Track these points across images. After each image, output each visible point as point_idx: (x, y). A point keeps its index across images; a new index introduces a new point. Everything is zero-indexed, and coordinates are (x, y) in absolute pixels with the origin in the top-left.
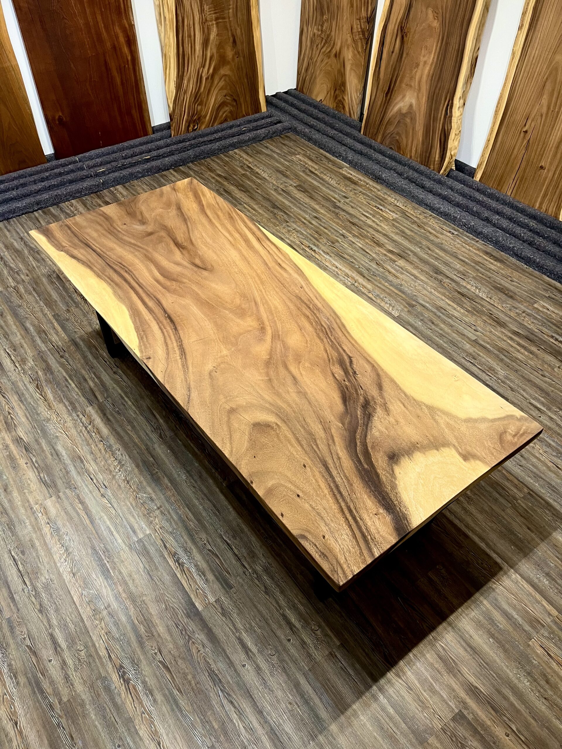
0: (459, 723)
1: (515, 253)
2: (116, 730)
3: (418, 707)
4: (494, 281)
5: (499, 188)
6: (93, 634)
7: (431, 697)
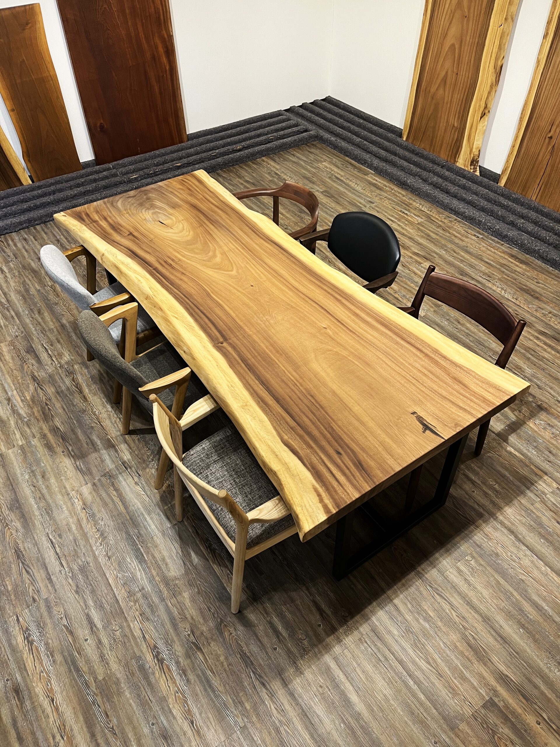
0: (490, 710)
1: (540, 256)
2: (151, 709)
3: (449, 694)
4: (520, 283)
5: (524, 193)
6: (128, 615)
7: (461, 685)
